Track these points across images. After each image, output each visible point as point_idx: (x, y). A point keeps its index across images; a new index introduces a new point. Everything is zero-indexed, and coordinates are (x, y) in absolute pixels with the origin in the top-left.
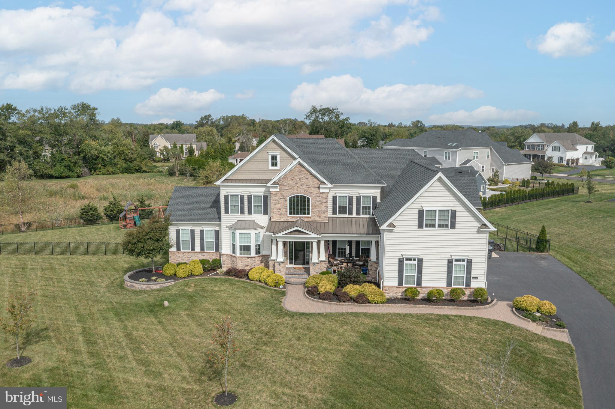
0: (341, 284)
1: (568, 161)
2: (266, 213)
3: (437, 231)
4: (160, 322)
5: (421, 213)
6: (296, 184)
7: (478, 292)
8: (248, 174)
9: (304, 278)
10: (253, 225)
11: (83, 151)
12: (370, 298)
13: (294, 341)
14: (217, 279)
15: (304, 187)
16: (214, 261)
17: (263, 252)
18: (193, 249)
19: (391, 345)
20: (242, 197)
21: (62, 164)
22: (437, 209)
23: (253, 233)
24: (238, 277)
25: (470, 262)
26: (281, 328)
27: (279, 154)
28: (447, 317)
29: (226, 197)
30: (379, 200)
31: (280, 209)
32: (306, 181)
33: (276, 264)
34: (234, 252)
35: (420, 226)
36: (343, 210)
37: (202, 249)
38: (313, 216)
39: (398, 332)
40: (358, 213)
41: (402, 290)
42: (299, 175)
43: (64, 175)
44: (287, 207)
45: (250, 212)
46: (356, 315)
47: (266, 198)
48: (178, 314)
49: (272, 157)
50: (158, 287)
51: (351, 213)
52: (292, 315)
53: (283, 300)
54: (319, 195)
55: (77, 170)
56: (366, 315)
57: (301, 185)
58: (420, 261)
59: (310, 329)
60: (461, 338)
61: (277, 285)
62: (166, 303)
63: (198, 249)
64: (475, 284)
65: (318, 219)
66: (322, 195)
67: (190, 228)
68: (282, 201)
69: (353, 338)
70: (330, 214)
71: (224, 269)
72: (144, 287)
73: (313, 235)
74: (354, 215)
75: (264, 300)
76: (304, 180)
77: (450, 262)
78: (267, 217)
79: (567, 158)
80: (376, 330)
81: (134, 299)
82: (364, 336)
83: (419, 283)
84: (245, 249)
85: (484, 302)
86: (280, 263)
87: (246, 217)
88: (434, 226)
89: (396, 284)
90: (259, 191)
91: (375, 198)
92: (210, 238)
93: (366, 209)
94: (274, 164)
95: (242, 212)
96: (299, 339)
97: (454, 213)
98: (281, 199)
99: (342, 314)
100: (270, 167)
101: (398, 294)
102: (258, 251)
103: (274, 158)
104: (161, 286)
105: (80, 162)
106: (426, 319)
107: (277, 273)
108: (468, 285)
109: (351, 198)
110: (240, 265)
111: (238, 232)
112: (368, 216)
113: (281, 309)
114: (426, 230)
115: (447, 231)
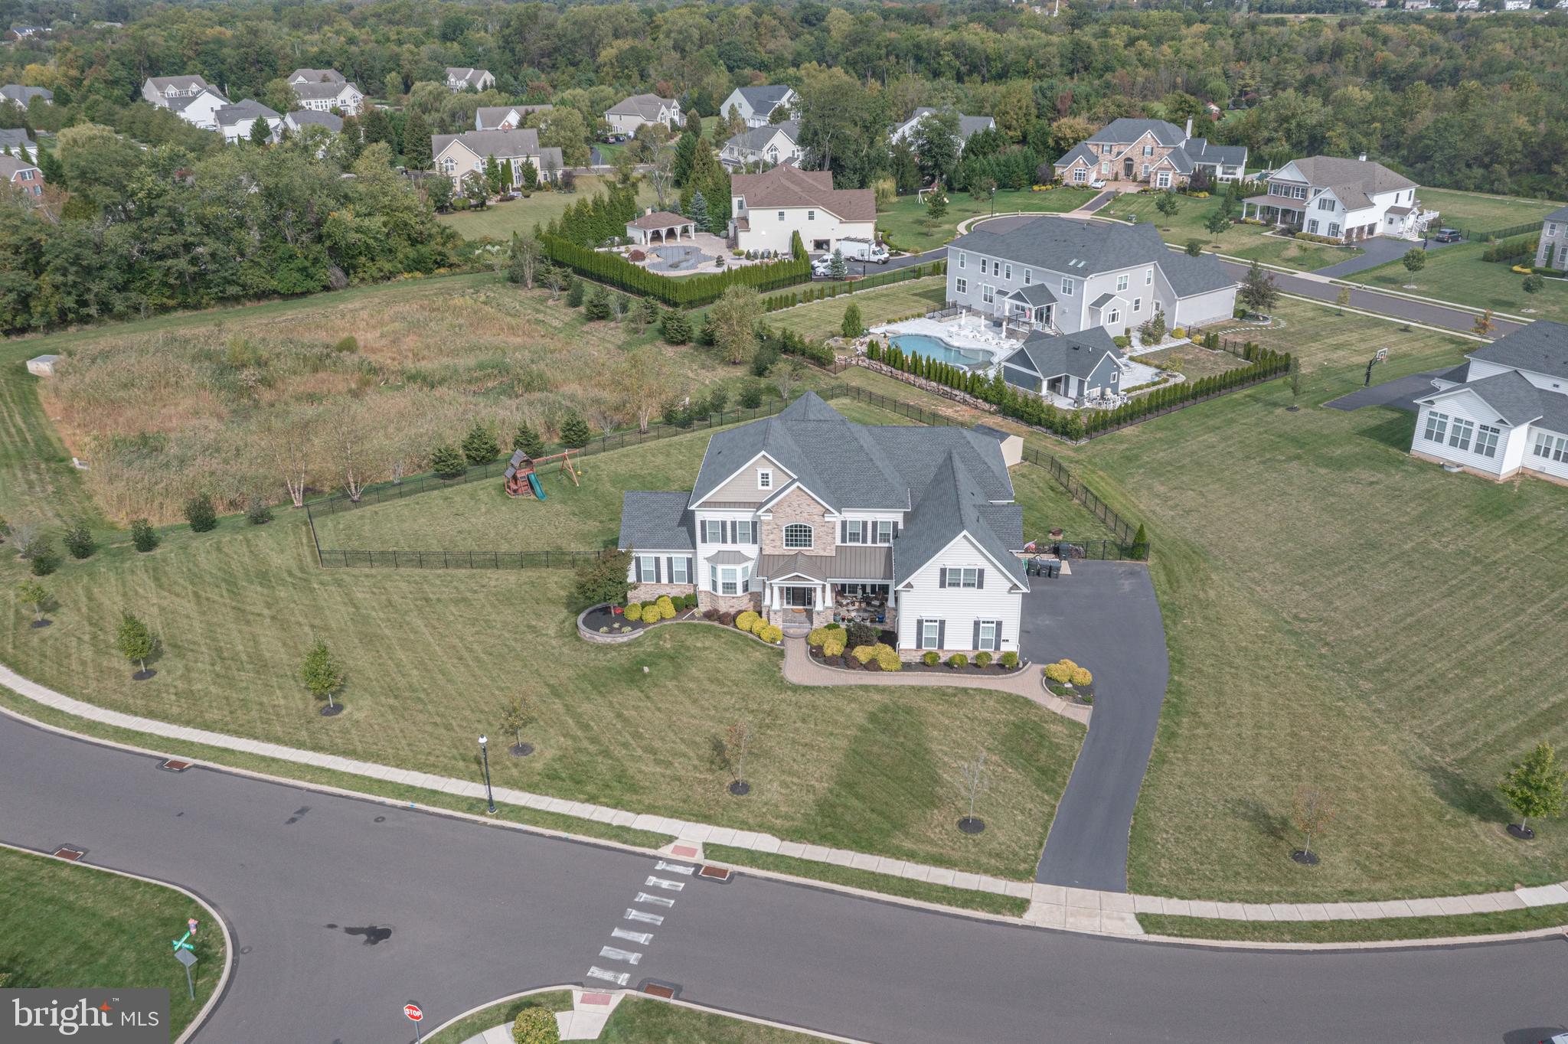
0: (850, 645)
1: (1350, 231)
2: (755, 541)
4: (648, 697)
7: (1009, 656)
8: (731, 496)
9: (805, 629)
10: (738, 558)
11: (329, 236)
12: (883, 666)
13: (799, 724)
14: (695, 625)
15: (805, 514)
16: (688, 597)
17: (752, 589)
18: (658, 580)
19: (899, 728)
20: (724, 524)
21: (292, 266)
23: (739, 568)
24: (722, 622)
25: (999, 624)
26: (784, 706)
27: (771, 472)
28: (965, 690)
29: (703, 523)
30: (901, 526)
31: (774, 541)
33: (772, 614)
34: (715, 588)
35: (942, 585)
36: (854, 537)
37: (671, 580)
38: (815, 549)
39: (908, 711)
40: (874, 541)
41: (921, 653)
42: (800, 502)
45: (734, 541)
46: (865, 688)
47: (754, 524)
48: (665, 686)
49: (763, 474)
50: (625, 639)
51: (865, 541)
52: (796, 689)
53: (782, 665)
54: (823, 524)
56: (878, 689)
58: (942, 623)
59: (815, 708)
60: (972, 720)
61: (773, 641)
62: (646, 669)
63: (665, 580)
64: (1005, 648)
65: (822, 553)
66: (827, 525)
67: (654, 555)
68: (776, 531)
69: (860, 719)
70: (838, 542)
71: (704, 607)
72: (609, 640)
73: (817, 581)
74: (869, 544)
75: (761, 665)
76: (804, 506)
77: (977, 624)
78: (756, 547)
79: (1348, 226)
80: (885, 709)
81: (602, 661)
82: (873, 718)
83: (941, 646)
84: (730, 587)
85: (1015, 668)
86: (776, 612)
87: (729, 547)
88: (958, 585)
89: (914, 646)
90: (745, 516)
91: (895, 524)
92: (680, 567)
93: (885, 538)
94: (765, 484)
95: (724, 541)
96: (804, 721)
97: (981, 572)
98: (775, 527)
99: (850, 688)
100: (760, 487)
101: (916, 658)
102: (746, 588)
103: (765, 476)
104: (629, 638)
106: (941, 693)
107: (772, 623)
108: (997, 648)
109: (865, 524)
110: (723, 608)
111: (720, 568)
112: (886, 545)
113: (782, 680)
114: (949, 590)
115: (973, 591)
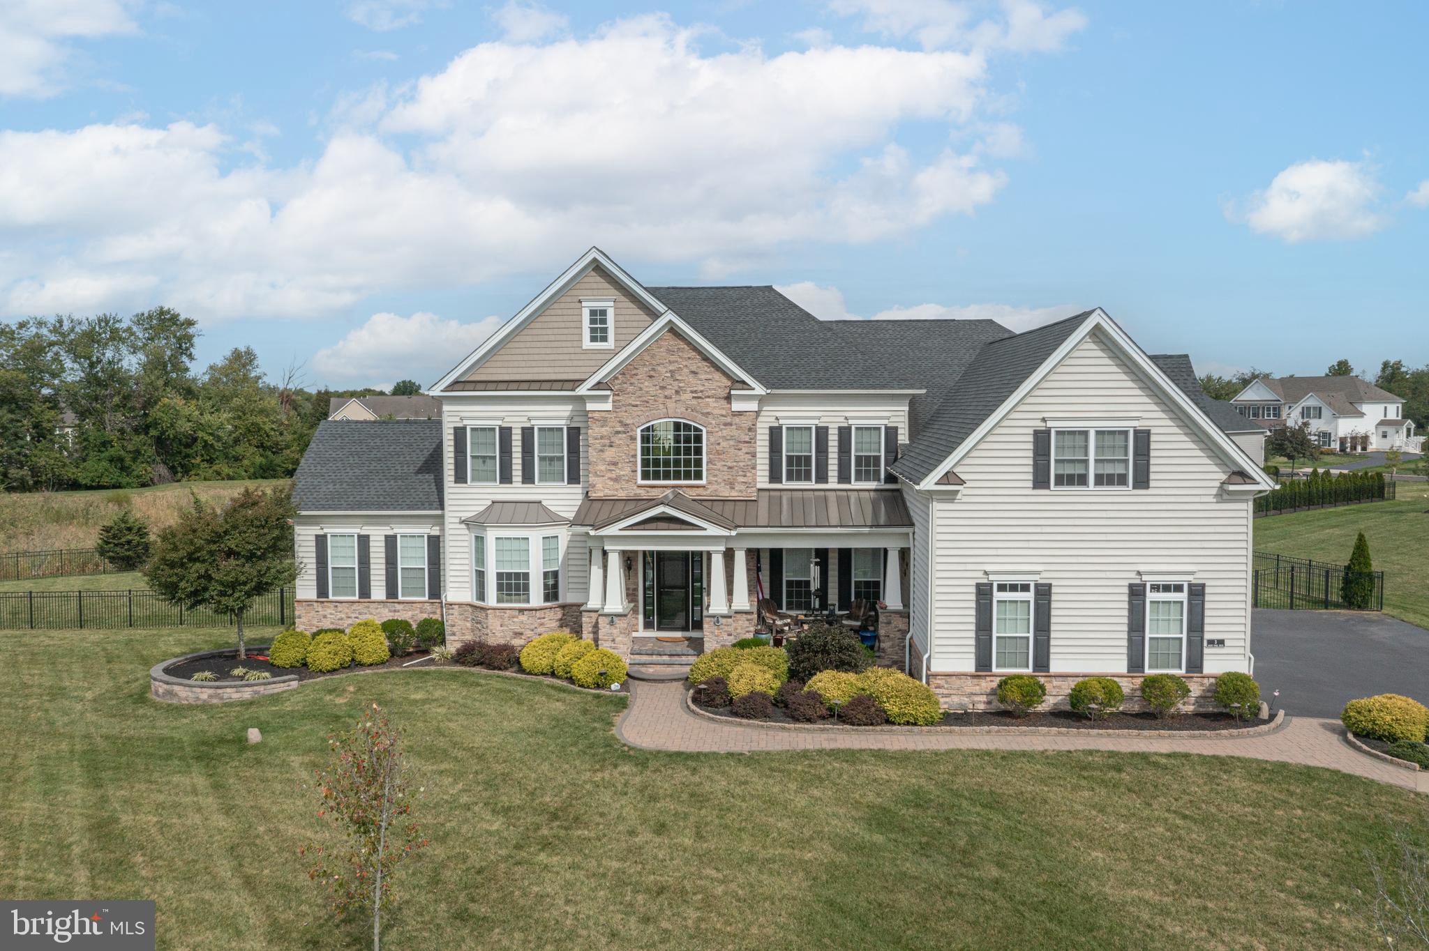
0: (798, 674)
1: (1343, 441)
2: (574, 478)
3: (1091, 497)
5: (1041, 439)
6: (663, 388)
7: (1229, 687)
8: (523, 364)
9: (687, 664)
10: (537, 514)
11: (155, 424)
12: (892, 708)
14: (427, 673)
15: (687, 396)
16: (425, 625)
17: (567, 597)
18: (365, 592)
19: (974, 843)
20: (506, 433)
21: (103, 455)
22: (1092, 426)
23: (535, 537)
24: (490, 666)
25: (1197, 592)
26: (606, 796)
27: (612, 304)
28: (1144, 758)
29: (460, 433)
30: (903, 438)
31: (615, 464)
32: (691, 378)
33: (603, 622)
34: (481, 595)
35: (1040, 480)
36: (799, 467)
37: (392, 592)
38: (711, 482)
39: (994, 803)
40: (844, 477)
41: (989, 684)
42: (670, 362)
43: (105, 480)
44: (635, 456)
45: (528, 478)
46: (851, 756)
47: (574, 433)
49: (593, 313)
50: (247, 694)
51: (822, 477)
52: (642, 759)
53: (617, 720)
54: (728, 420)
55: (139, 469)
56: (880, 756)
57: (677, 392)
58: (1044, 592)
59: (699, 799)
61: (602, 681)
62: (254, 735)
63: (378, 591)
64: (1215, 664)
65: (726, 493)
66: (737, 420)
67: (356, 530)
68: (620, 440)
69: (843, 822)
70: (763, 481)
71: (452, 647)
72: (204, 695)
73: (713, 530)
74: (833, 483)
75: (557, 722)
76: (684, 375)
77: (1136, 592)
78: (576, 492)
79: (1341, 434)
80: (919, 800)
81: (164, 726)
82: (880, 819)
83: (1042, 663)
84: (513, 585)
85: (1250, 719)
86: (612, 617)
87: (517, 491)
88: (1082, 480)
89: (969, 666)
90: (556, 415)
91: (892, 432)
92: (413, 558)
93: (867, 467)
94: (599, 334)
95: (506, 478)
97: (1143, 439)
98: (618, 432)
99: (805, 754)
100: (587, 343)
101: (977, 696)
102: (551, 593)
103: (598, 316)
104: (256, 692)
105: (150, 451)
106: (1077, 764)
107: (605, 646)
108: (1195, 664)
109: (822, 433)
110: (497, 633)
111: (491, 535)
112: (872, 485)
113: (610, 743)
114: (1058, 495)
115: (1125, 495)
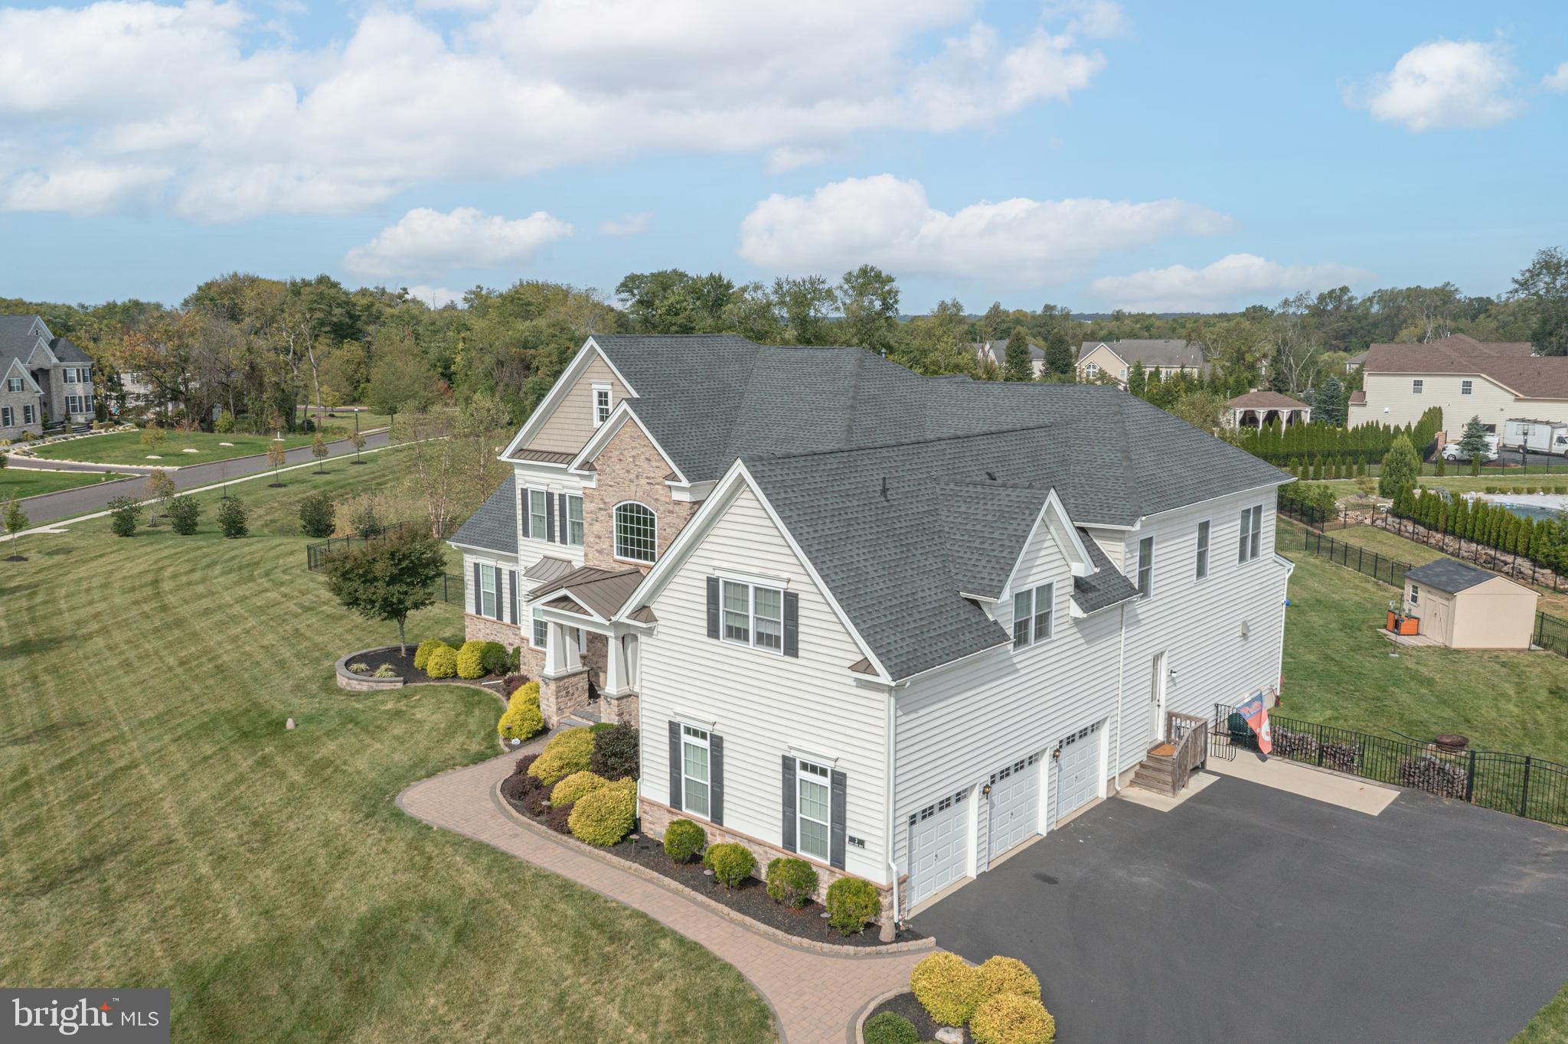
3: (749, 652)
5: (712, 584)
6: (628, 472)
8: (559, 437)
15: (643, 481)
18: (500, 617)
20: (550, 498)
22: (752, 582)
25: (839, 781)
27: (610, 387)
29: (524, 492)
31: (599, 537)
32: (645, 465)
35: (713, 632)
39: (473, 928)
41: (674, 819)
42: (633, 448)
44: (612, 532)
45: (563, 538)
49: (600, 394)
53: (446, 772)
54: (671, 507)
57: (637, 477)
58: (718, 745)
60: (560, 1009)
64: (855, 865)
66: (677, 508)
68: (602, 515)
69: (363, 906)
73: (596, 617)
76: (641, 461)
77: (789, 767)
83: (717, 815)
87: (557, 549)
88: (744, 636)
89: (666, 799)
90: (578, 486)
94: (604, 415)
95: (550, 536)
97: (792, 602)
98: (601, 509)
100: (596, 423)
103: (603, 396)
108: (836, 858)
114: (726, 646)
115: (775, 656)
